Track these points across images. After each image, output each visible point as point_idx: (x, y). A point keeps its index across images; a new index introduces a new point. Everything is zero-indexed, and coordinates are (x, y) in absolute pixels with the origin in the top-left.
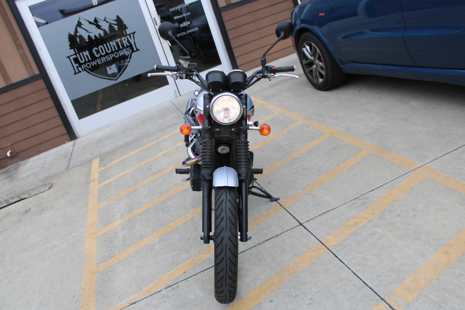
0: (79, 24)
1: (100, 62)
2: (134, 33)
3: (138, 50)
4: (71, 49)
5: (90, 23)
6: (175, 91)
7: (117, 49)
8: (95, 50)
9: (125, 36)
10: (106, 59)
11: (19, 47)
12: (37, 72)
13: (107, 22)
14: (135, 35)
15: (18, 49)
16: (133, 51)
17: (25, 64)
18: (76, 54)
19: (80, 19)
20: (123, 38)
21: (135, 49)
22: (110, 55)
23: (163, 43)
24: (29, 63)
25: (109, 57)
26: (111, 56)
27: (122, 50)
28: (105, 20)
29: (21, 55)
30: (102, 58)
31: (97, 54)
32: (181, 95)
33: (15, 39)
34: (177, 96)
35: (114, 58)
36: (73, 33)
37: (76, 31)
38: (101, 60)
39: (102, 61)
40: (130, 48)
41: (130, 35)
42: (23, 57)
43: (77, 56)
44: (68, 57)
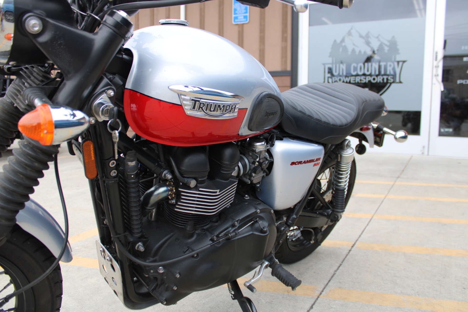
0: (349, 33)
1: (353, 81)
2: (404, 62)
3: (400, 82)
4: (330, 56)
5: (361, 36)
6: (424, 147)
7: (377, 73)
8: (354, 67)
9: (393, 62)
10: (361, 80)
11: (284, 39)
12: (289, 68)
13: (379, 40)
14: (405, 64)
15: (283, 41)
16: (393, 82)
17: (282, 57)
18: (332, 64)
19: (352, 29)
20: (389, 64)
21: (397, 80)
22: (367, 77)
23: (435, 84)
24: (286, 57)
25: (365, 79)
26: (368, 79)
27: (383, 75)
28: (377, 37)
29: (282, 48)
30: (357, 77)
31: (354, 71)
32: (430, 154)
33: (284, 31)
34: (423, 153)
35: (370, 81)
36: (338, 41)
37: (343, 41)
38: (355, 78)
39: (355, 81)
40: (392, 77)
41: (398, 62)
42: (284, 49)
43: (333, 65)
44: (324, 64)
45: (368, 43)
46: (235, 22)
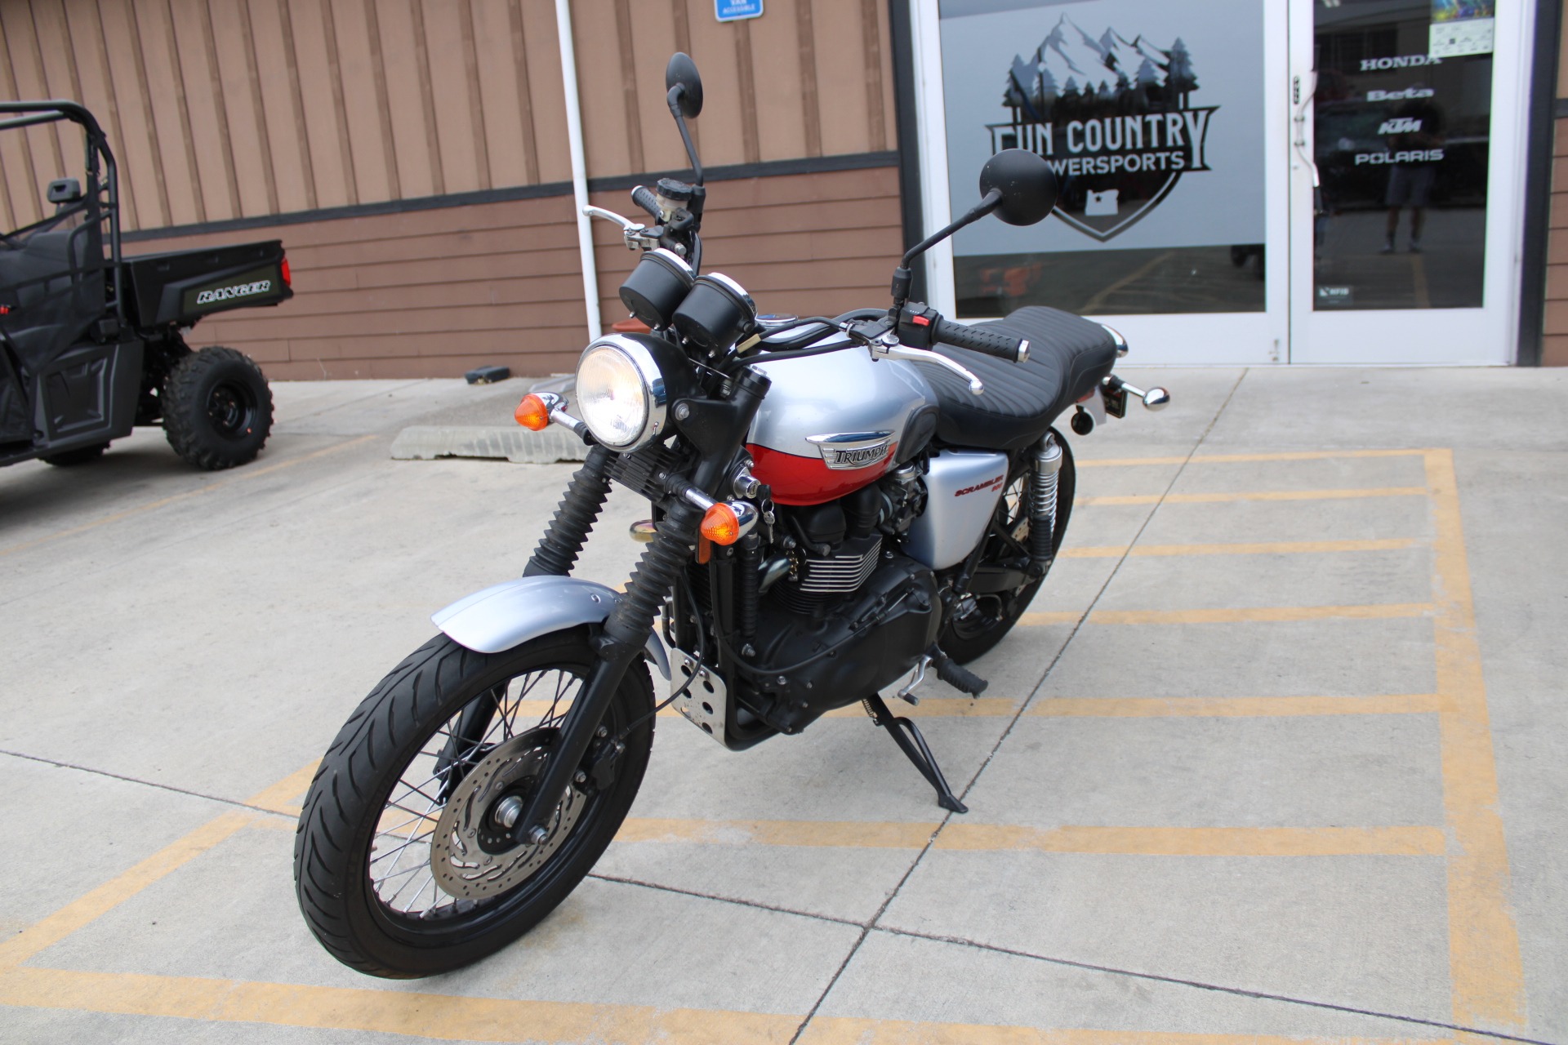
0: (1055, 36)
1: (1075, 170)
2: (1211, 110)
3: (1204, 168)
4: (1005, 104)
5: (1088, 42)
6: (1276, 342)
7: (1140, 145)
8: (1075, 130)
9: (1180, 112)
10: (1095, 167)
11: (872, 61)
12: (892, 144)
13: (1140, 52)
14: (1213, 117)
15: (867, 66)
16: (1188, 168)
17: (870, 114)
18: (1014, 125)
19: (1061, 21)
20: (1170, 117)
21: (1196, 163)
22: (1113, 158)
23: (1296, 168)
24: (882, 113)
25: (1108, 162)
26: (1116, 162)
27: (1154, 151)
28: (1135, 45)
29: (868, 86)
30: (1084, 160)
31: (1076, 144)
32: (1292, 360)
33: (870, 38)
34: (1275, 359)
35: (1120, 169)
36: (1027, 58)
37: (1039, 57)
38: (1080, 163)
39: (1080, 169)
40: (1181, 153)
41: (1196, 112)
42: (873, 92)
43: (1015, 129)
44: (991, 128)
45: (1110, 62)
46: (721, 15)
